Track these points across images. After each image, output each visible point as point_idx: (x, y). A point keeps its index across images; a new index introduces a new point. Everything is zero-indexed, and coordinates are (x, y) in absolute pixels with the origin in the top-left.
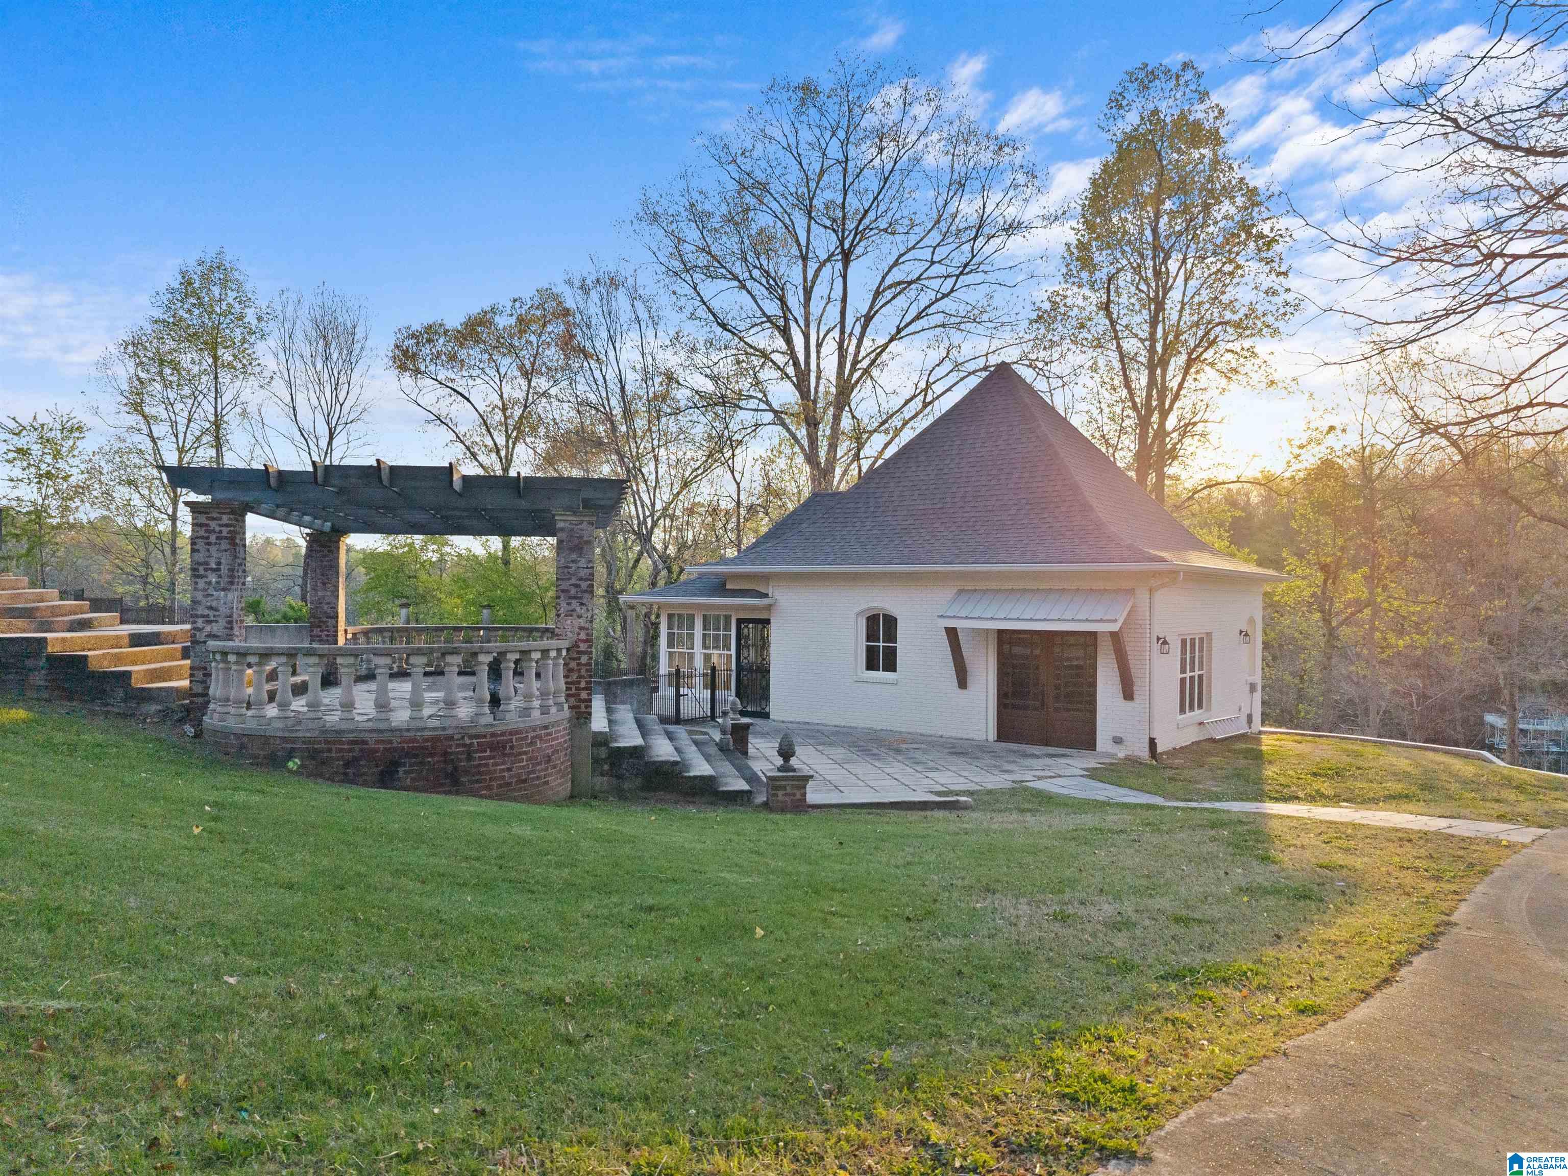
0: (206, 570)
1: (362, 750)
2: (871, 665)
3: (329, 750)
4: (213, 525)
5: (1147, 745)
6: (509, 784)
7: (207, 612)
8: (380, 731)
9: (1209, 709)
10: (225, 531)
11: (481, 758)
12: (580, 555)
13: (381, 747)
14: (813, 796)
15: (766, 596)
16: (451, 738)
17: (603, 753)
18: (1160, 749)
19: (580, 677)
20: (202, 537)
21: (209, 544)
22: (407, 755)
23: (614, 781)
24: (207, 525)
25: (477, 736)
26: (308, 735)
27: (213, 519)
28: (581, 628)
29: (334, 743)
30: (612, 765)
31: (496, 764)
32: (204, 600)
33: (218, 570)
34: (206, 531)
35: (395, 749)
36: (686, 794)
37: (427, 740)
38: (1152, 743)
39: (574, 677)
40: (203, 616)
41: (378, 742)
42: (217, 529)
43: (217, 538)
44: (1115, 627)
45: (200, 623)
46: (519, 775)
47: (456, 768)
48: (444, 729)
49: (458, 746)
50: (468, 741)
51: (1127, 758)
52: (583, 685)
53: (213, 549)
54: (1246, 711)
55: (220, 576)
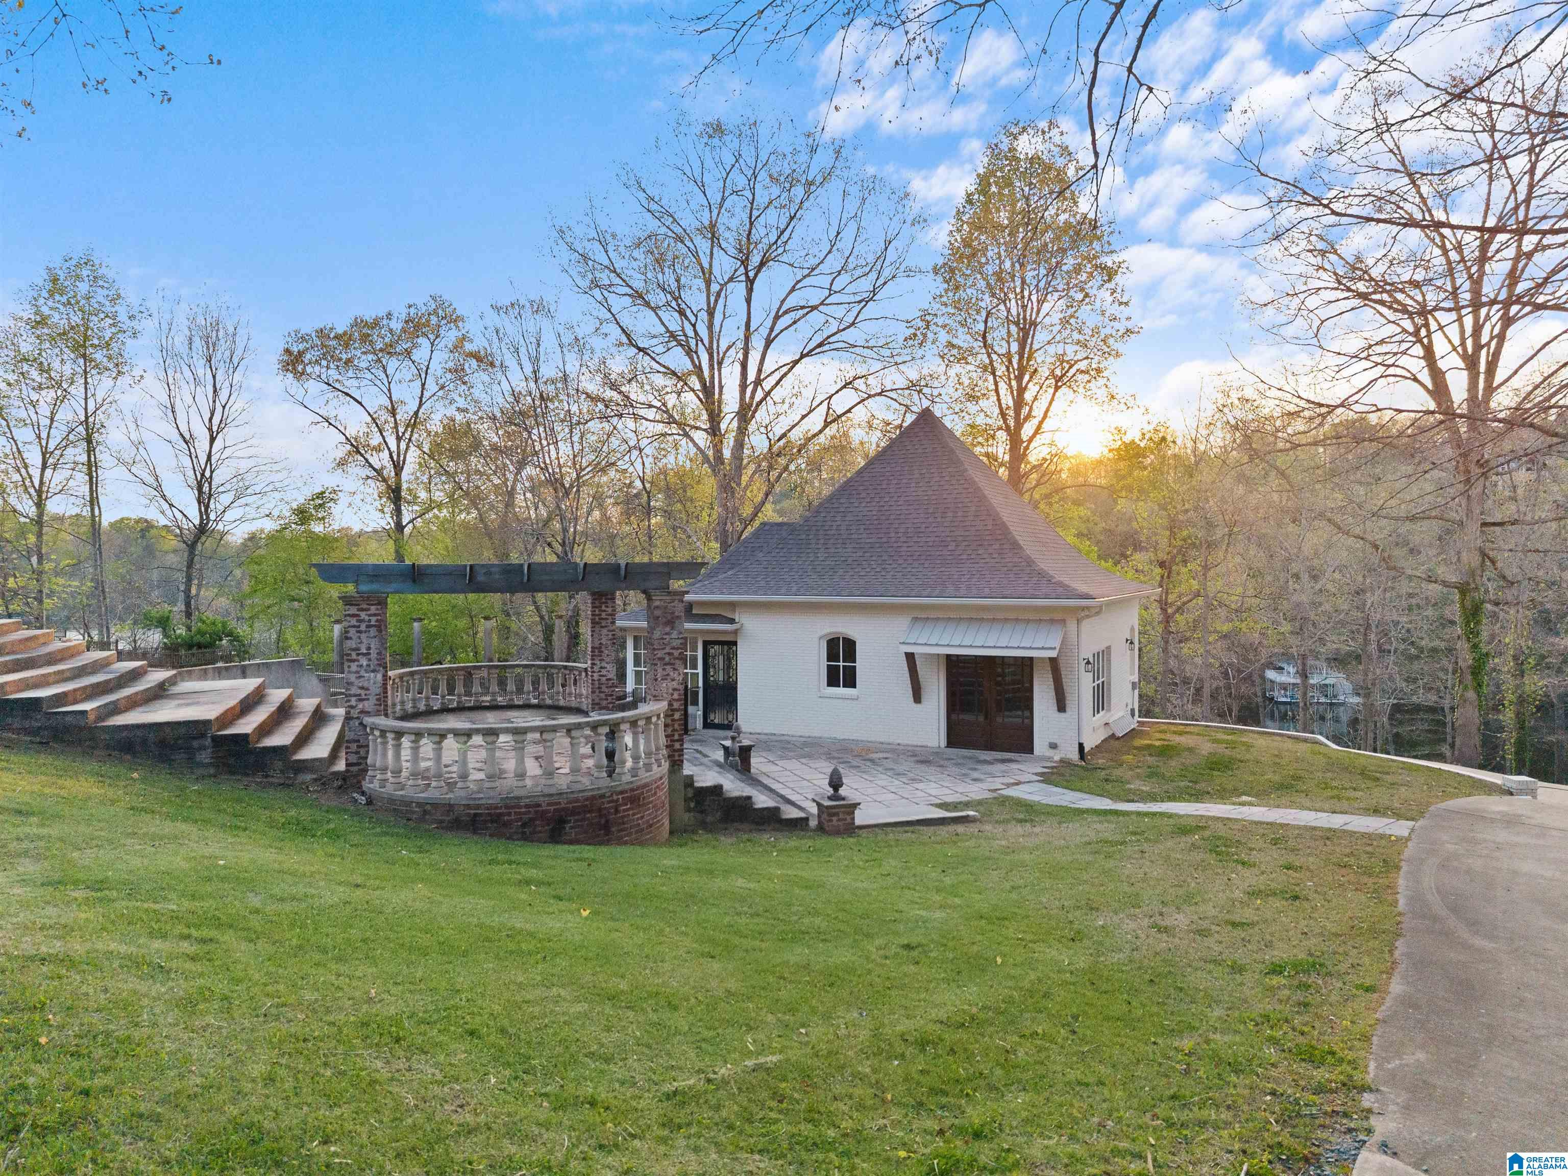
0: (358, 655)
1: (536, 812)
2: (833, 681)
3: (509, 814)
4: (363, 615)
5: (1077, 749)
6: (642, 830)
7: (359, 692)
8: (552, 795)
9: (1109, 710)
10: (374, 619)
11: (624, 811)
12: (673, 628)
13: (552, 808)
14: (860, 818)
15: (732, 621)
16: (602, 796)
17: (690, 793)
18: (1086, 750)
19: (674, 730)
20: (354, 626)
21: (360, 632)
22: (573, 812)
23: (698, 815)
24: (358, 615)
25: (622, 792)
26: (490, 802)
27: (362, 610)
28: (674, 690)
29: (513, 807)
30: (698, 803)
31: (634, 815)
32: (356, 682)
33: (369, 654)
34: (358, 621)
35: (563, 809)
36: (757, 824)
37: (587, 799)
38: (1081, 747)
39: (669, 730)
40: (355, 695)
41: (549, 804)
42: (367, 618)
43: (368, 627)
44: (1053, 654)
45: (353, 702)
46: (648, 821)
47: (607, 821)
48: (599, 789)
49: (609, 802)
50: (615, 797)
51: (1062, 761)
52: (676, 737)
53: (363, 636)
54: (1130, 707)
55: (370, 660)
